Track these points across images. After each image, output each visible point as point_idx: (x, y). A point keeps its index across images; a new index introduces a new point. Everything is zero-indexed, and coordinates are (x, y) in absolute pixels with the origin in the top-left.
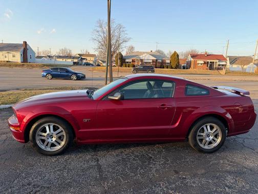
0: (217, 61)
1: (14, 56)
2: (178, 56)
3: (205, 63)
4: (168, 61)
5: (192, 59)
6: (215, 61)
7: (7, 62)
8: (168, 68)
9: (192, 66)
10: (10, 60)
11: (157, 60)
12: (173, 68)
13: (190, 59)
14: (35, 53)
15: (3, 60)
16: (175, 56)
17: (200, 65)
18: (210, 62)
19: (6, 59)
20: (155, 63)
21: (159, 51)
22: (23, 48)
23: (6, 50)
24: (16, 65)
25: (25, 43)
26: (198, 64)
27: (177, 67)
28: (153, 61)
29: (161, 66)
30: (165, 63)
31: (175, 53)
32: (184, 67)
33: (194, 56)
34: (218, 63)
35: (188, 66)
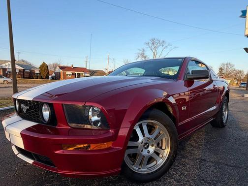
0: (83, 73)
2: (47, 67)
3: (73, 74)
4: (37, 72)
5: (61, 71)
6: (81, 73)
8: (37, 78)
9: (62, 76)
11: (24, 70)
12: (43, 79)
13: (58, 70)
16: (44, 67)
17: (69, 76)
18: (78, 74)
20: (22, 73)
21: (23, 61)
26: (67, 75)
27: (47, 78)
28: (20, 71)
29: (30, 76)
30: (34, 73)
31: (44, 64)
32: (53, 78)
33: (62, 68)
34: (83, 75)
35: (57, 77)
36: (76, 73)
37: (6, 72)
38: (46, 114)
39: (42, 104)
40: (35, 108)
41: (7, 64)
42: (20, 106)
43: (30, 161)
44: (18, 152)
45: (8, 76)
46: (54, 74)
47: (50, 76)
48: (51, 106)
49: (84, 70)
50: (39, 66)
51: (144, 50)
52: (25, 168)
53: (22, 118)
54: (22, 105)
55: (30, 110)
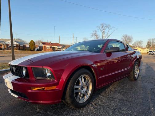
0: (57, 46)
2: (34, 43)
3: (51, 47)
4: (28, 46)
5: (43, 45)
6: (56, 46)
8: (28, 50)
9: (44, 49)
11: (20, 45)
12: (32, 50)
13: (41, 45)
16: (32, 43)
17: (48, 48)
20: (18, 47)
21: (19, 39)
27: (34, 50)
28: (17, 45)
29: (23, 49)
30: (26, 47)
31: (32, 41)
32: (38, 50)
33: (44, 43)
34: (57, 48)
35: (40, 49)
36: (53, 46)
37: (9, 47)
38: (24, 72)
39: (23, 67)
40: (19, 69)
41: (9, 41)
42: (12, 68)
43: (17, 96)
44: (11, 92)
45: (10, 49)
46: (38, 47)
47: (36, 49)
48: (26, 68)
49: (58, 45)
50: (29, 42)
51: (96, 31)
52: (15, 101)
53: (13, 74)
54: (13, 68)
55: (17, 70)
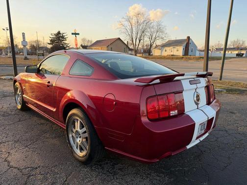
1: (177, 51)
7: (172, 55)
10: (174, 54)
14: (196, 47)
15: (169, 54)
19: (172, 53)
22: (186, 42)
23: (173, 46)
24: (178, 58)
25: (189, 38)
